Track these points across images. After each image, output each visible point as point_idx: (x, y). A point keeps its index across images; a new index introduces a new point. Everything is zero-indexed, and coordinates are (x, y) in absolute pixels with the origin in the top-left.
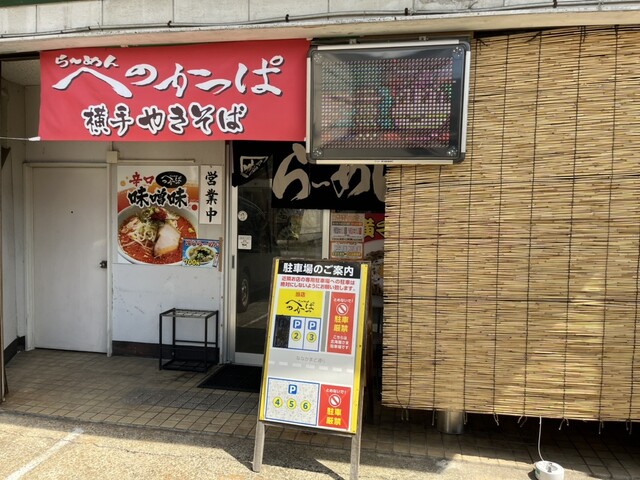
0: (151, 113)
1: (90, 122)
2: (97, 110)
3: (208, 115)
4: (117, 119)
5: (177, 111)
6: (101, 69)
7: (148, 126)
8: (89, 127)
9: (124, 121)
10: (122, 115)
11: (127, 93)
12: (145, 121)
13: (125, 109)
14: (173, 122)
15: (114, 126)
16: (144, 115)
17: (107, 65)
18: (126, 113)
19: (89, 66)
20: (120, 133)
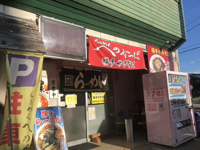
0: (120, 62)
1: (104, 62)
2: (106, 59)
3: (130, 64)
4: (111, 62)
5: (125, 62)
6: (107, 46)
7: (118, 65)
8: (103, 63)
9: (113, 63)
10: (113, 61)
11: (115, 55)
12: (118, 64)
13: (114, 60)
14: (124, 64)
15: (110, 64)
16: (118, 62)
17: (109, 46)
18: (114, 61)
19: (104, 45)
20: (111, 66)
